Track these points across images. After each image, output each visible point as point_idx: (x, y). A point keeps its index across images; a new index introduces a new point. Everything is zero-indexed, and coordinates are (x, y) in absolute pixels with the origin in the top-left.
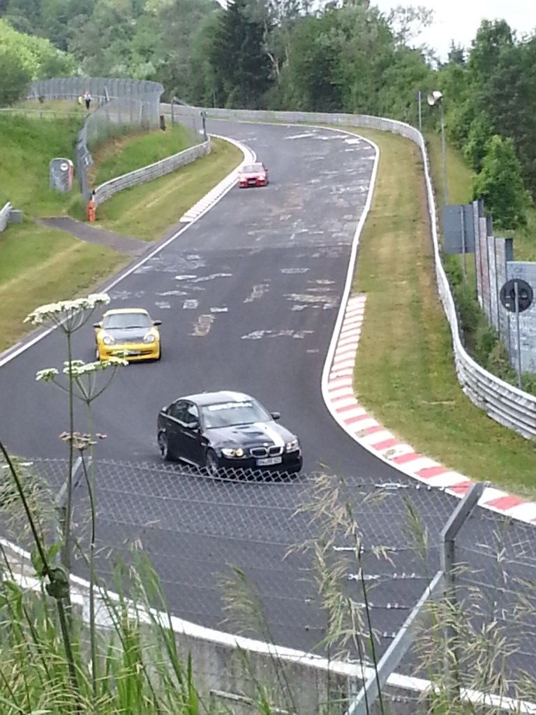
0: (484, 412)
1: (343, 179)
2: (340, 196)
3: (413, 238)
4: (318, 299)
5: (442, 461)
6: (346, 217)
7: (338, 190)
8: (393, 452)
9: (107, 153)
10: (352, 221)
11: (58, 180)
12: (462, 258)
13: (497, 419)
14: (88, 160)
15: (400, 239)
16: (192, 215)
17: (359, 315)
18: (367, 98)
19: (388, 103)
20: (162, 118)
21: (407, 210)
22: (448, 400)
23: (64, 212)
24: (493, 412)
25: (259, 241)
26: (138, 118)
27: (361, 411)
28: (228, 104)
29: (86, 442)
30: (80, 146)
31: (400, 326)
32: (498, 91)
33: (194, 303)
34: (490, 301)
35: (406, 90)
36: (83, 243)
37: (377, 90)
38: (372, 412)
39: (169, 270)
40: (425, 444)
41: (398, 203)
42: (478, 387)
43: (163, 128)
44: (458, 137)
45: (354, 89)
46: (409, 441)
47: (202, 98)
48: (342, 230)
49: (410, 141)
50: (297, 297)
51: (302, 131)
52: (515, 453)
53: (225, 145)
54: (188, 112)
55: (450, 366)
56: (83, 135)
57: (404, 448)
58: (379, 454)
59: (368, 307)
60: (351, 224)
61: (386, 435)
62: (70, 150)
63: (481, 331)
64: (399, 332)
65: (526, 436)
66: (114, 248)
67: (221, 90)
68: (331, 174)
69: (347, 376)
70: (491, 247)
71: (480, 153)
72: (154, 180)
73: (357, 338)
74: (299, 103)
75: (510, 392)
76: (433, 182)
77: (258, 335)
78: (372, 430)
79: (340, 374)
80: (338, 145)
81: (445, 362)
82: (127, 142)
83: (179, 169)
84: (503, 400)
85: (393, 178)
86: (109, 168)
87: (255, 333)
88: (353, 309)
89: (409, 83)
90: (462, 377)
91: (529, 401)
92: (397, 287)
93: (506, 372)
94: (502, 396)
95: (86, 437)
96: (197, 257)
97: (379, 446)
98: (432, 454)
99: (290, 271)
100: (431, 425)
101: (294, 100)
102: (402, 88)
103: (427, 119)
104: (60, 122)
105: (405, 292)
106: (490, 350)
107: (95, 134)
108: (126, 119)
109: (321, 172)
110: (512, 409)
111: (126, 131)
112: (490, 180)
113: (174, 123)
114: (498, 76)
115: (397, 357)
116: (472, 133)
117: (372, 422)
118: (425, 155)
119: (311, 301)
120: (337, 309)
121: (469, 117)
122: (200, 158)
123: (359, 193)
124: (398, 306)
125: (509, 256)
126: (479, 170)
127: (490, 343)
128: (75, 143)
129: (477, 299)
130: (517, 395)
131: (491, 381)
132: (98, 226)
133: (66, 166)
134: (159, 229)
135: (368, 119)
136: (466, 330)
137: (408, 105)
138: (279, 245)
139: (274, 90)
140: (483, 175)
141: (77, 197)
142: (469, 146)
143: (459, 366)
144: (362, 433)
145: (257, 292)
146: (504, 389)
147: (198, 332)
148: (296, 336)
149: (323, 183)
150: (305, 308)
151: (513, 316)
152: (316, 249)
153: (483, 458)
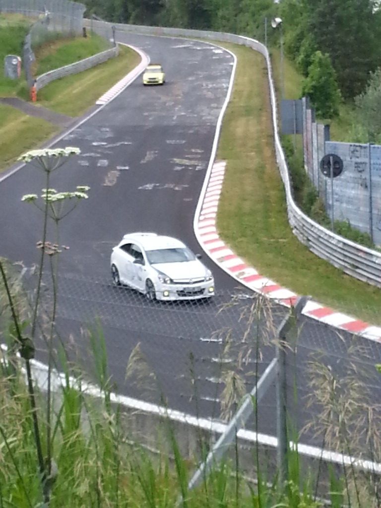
0: (307, 248)
1: (211, 78)
2: (209, 90)
3: (260, 123)
4: (193, 162)
5: (277, 281)
6: (212, 105)
7: (207, 86)
8: (243, 273)
9: (45, 53)
10: (217, 108)
11: (10, 70)
12: (294, 138)
13: (316, 253)
14: (32, 57)
15: (250, 123)
16: (104, 100)
17: (220, 175)
18: (228, 20)
19: (243, 24)
20: (84, 29)
21: (256, 102)
22: (282, 238)
23: (14, 94)
24: (314, 248)
25: (151, 119)
26: (67, 29)
27: (221, 243)
28: (131, 21)
29: (55, 250)
30: (26, 47)
31: (250, 184)
32: (321, 20)
33: (105, 162)
34: (313, 168)
35: (257, 16)
36: (27, 117)
37: (236, 16)
38: (229, 245)
39: (88, 138)
40: (266, 269)
41: (249, 97)
42: (303, 229)
43: (85, 36)
44: (292, 51)
45: (220, 13)
46: (255, 266)
47: (113, 16)
48: (209, 114)
49: (259, 53)
50: (177, 160)
51: (182, 42)
52: (328, 278)
53: (128, 50)
54: (103, 26)
55: (284, 214)
56: (29, 39)
57: (251, 271)
58: (233, 275)
59: (227, 170)
60: (215, 110)
61: (239, 261)
62: (18, 49)
63: (306, 190)
64: (249, 188)
65: (336, 266)
66: (50, 121)
67: (126, 11)
68: (202, 74)
69: (211, 218)
70: (314, 130)
71: (307, 63)
72: (78, 74)
73: (219, 192)
74: (181, 23)
75: (326, 234)
76: (274, 83)
77: (149, 187)
78: (228, 257)
79: (207, 216)
80: (207, 54)
81: (280, 212)
82: (59, 45)
83: (96, 66)
84: (321, 240)
85: (246, 78)
86: (46, 63)
87: (148, 186)
88: (216, 171)
89: (259, 11)
90: (292, 222)
91: (339, 241)
92: (247, 156)
93: (324, 220)
94: (320, 237)
95: (55, 247)
96: (108, 130)
97: (233, 269)
98: (271, 276)
99: (173, 142)
100: (270, 256)
101: (177, 20)
102: (254, 15)
103: (271, 37)
104: (12, 29)
105: (253, 161)
106: (312, 204)
107: (37, 39)
108: (59, 29)
109: (195, 72)
110: (327, 246)
111: (58, 37)
112: (314, 83)
113: (93, 33)
114: (321, 9)
115: (247, 206)
116: (303, 49)
117: (229, 252)
118: (269, 63)
119: (187, 164)
120: (205, 170)
121: (300, 37)
122: (110, 59)
123: (222, 88)
124: (247, 170)
125: (327, 137)
126: (306, 75)
127: (312, 198)
128: (23, 44)
129: (303, 167)
130: (330, 237)
131: (312, 226)
132: (38, 105)
133: (16, 60)
134: (81, 109)
135: (229, 35)
136: (296, 190)
137: (257, 27)
138: (165, 123)
139: (164, 12)
140: (309, 79)
141: (23, 84)
142: (301, 57)
143: (290, 215)
144: (222, 259)
145: (149, 156)
146: (322, 231)
147: (107, 183)
148: (177, 189)
149: (197, 80)
150: (183, 169)
151: (329, 180)
152: (190, 127)
153: (306, 281)
